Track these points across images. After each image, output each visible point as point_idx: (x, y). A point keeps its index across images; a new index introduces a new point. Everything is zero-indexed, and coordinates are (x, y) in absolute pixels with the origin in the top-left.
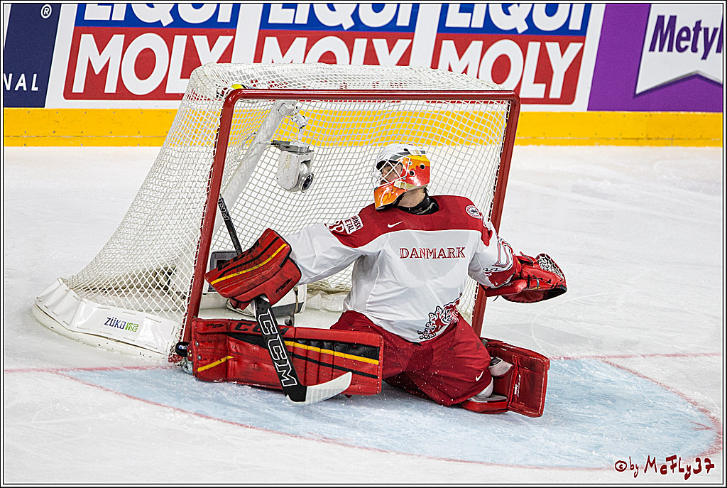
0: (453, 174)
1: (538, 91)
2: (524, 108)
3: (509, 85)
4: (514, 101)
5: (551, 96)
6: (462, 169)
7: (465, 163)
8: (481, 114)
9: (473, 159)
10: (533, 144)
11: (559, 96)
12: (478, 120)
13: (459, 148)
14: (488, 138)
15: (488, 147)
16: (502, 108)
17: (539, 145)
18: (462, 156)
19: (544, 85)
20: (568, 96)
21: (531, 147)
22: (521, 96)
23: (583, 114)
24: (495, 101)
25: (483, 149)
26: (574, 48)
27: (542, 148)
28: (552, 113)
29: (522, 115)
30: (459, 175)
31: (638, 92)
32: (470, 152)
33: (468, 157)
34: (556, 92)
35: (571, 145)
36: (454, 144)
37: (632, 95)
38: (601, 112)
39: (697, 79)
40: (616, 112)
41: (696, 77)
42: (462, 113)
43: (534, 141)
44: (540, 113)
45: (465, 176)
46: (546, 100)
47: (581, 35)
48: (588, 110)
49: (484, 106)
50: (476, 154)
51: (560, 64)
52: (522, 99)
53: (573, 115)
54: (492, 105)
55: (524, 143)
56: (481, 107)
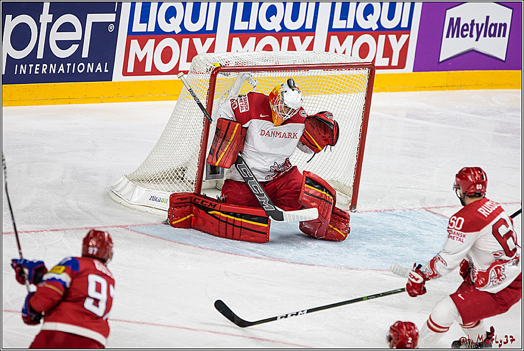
0: (340, 109)
1: (385, 62)
2: (377, 71)
3: (369, 59)
4: (372, 68)
5: (392, 65)
6: (344, 107)
7: (346, 103)
8: (354, 76)
9: (350, 101)
10: (383, 91)
11: (397, 65)
12: (352, 79)
13: (342, 95)
14: (358, 89)
15: (358, 94)
16: (365, 72)
17: (386, 92)
18: (344, 99)
19: (388, 59)
20: (402, 64)
21: (382, 93)
22: (376, 65)
23: (411, 73)
24: (361, 69)
25: (356, 95)
26: (404, 37)
27: (388, 93)
28: (393, 74)
29: (377, 76)
30: (343, 110)
31: (440, 60)
32: (349, 97)
33: (347, 100)
34: (395, 62)
35: (404, 91)
36: (339, 93)
37: (437, 62)
38: (420, 73)
39: (473, 52)
40: (429, 72)
41: (473, 51)
42: (343, 76)
43: (384, 89)
44: (387, 74)
45: (346, 111)
46: (390, 67)
47: (408, 30)
48: (413, 71)
49: (355, 71)
50: (352, 98)
51: (397, 47)
52: (376, 67)
53: (405, 74)
54: (359, 71)
55: (378, 91)
56: (353, 72)
